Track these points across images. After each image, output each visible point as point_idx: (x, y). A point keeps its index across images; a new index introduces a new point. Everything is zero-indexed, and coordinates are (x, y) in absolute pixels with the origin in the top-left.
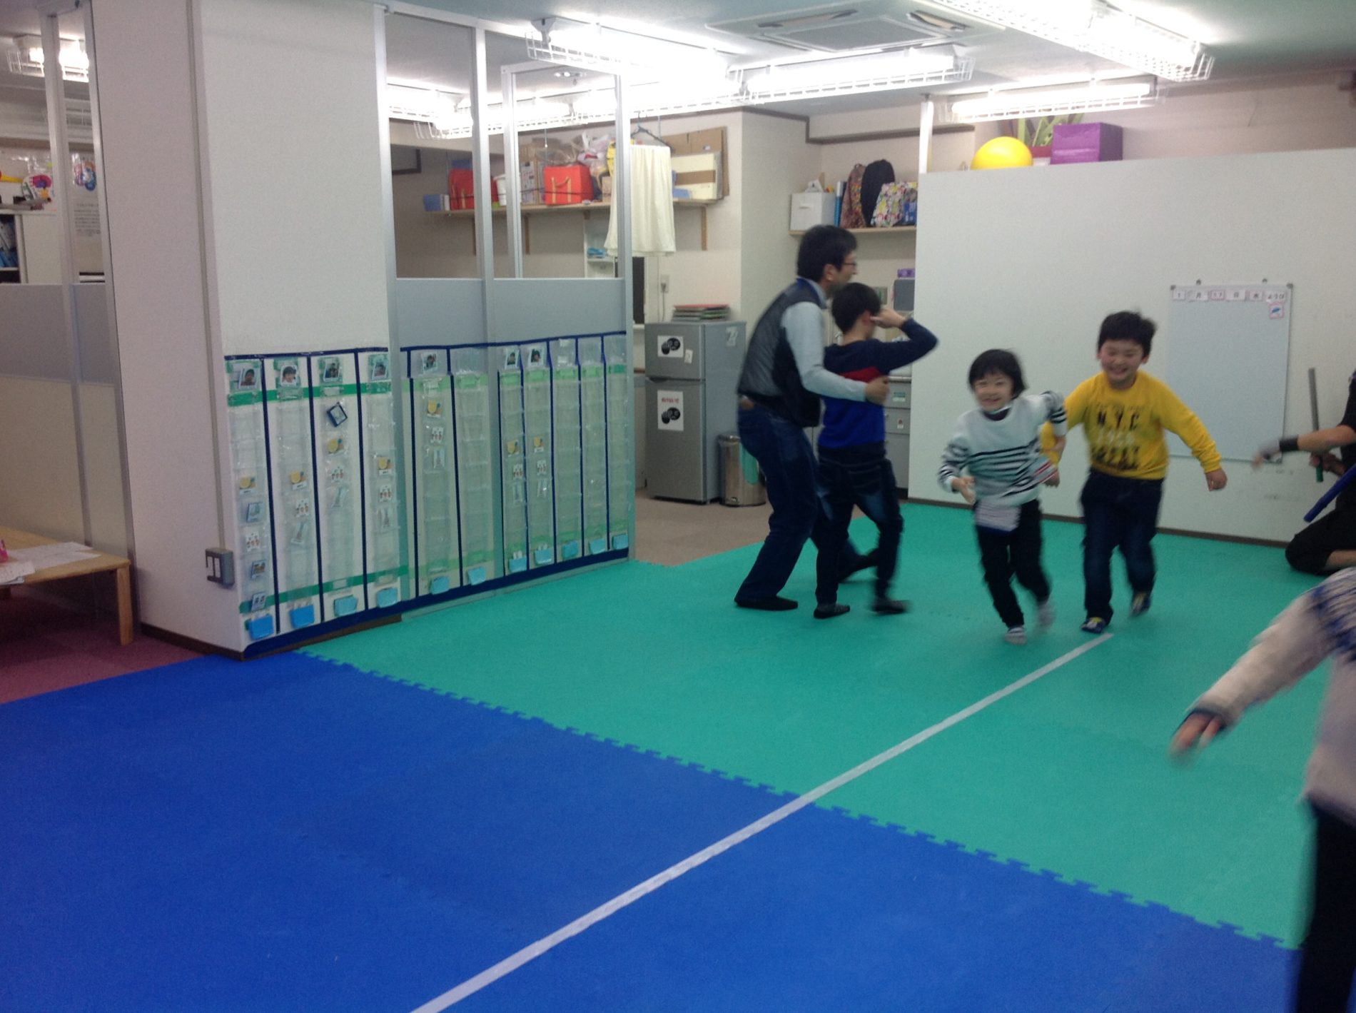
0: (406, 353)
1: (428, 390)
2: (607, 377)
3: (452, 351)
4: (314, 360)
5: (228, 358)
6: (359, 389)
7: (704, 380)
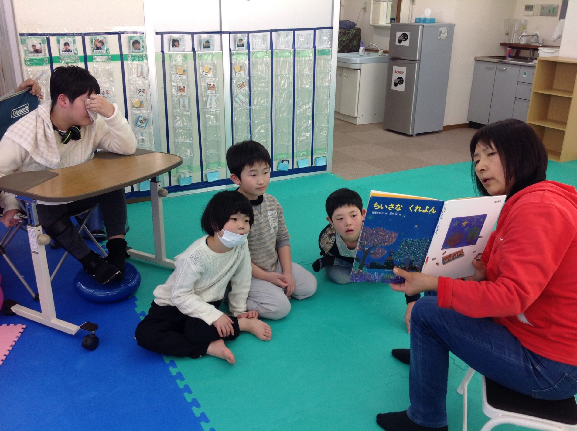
0: (159, 36)
1: (176, 60)
2: (316, 57)
3: (195, 36)
4: (87, 38)
5: (22, 35)
6: (122, 58)
7: (419, 61)
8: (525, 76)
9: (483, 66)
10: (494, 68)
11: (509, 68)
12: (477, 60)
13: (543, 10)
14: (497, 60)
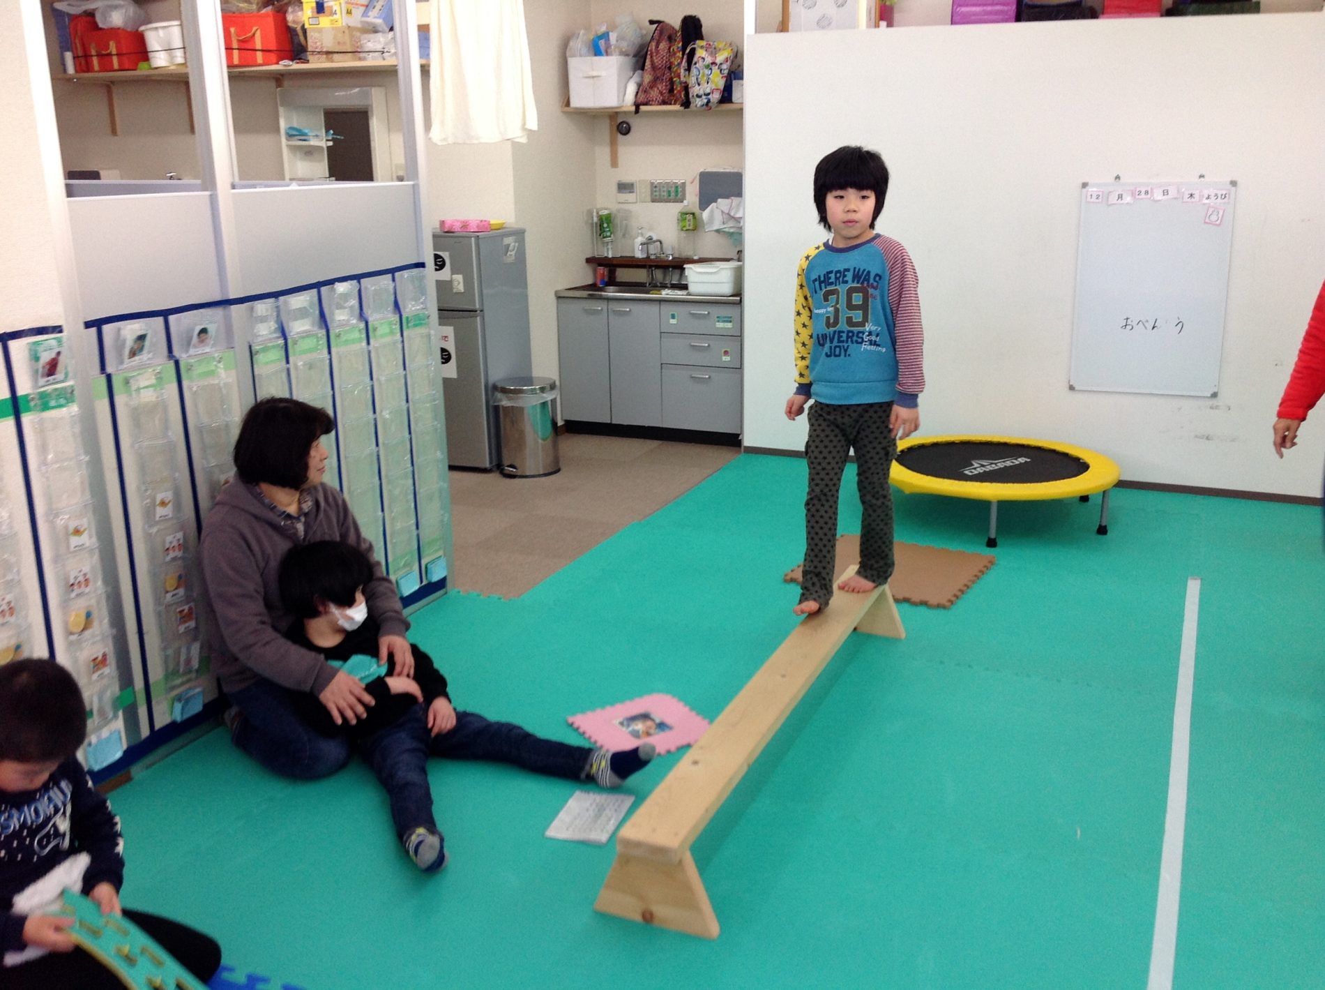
1: (138, 390)
2: (405, 333)
7: (482, 309)
8: (673, 321)
9: (576, 308)
10: (602, 310)
11: (637, 309)
12: (559, 297)
13: (655, 191)
14: (585, 293)
